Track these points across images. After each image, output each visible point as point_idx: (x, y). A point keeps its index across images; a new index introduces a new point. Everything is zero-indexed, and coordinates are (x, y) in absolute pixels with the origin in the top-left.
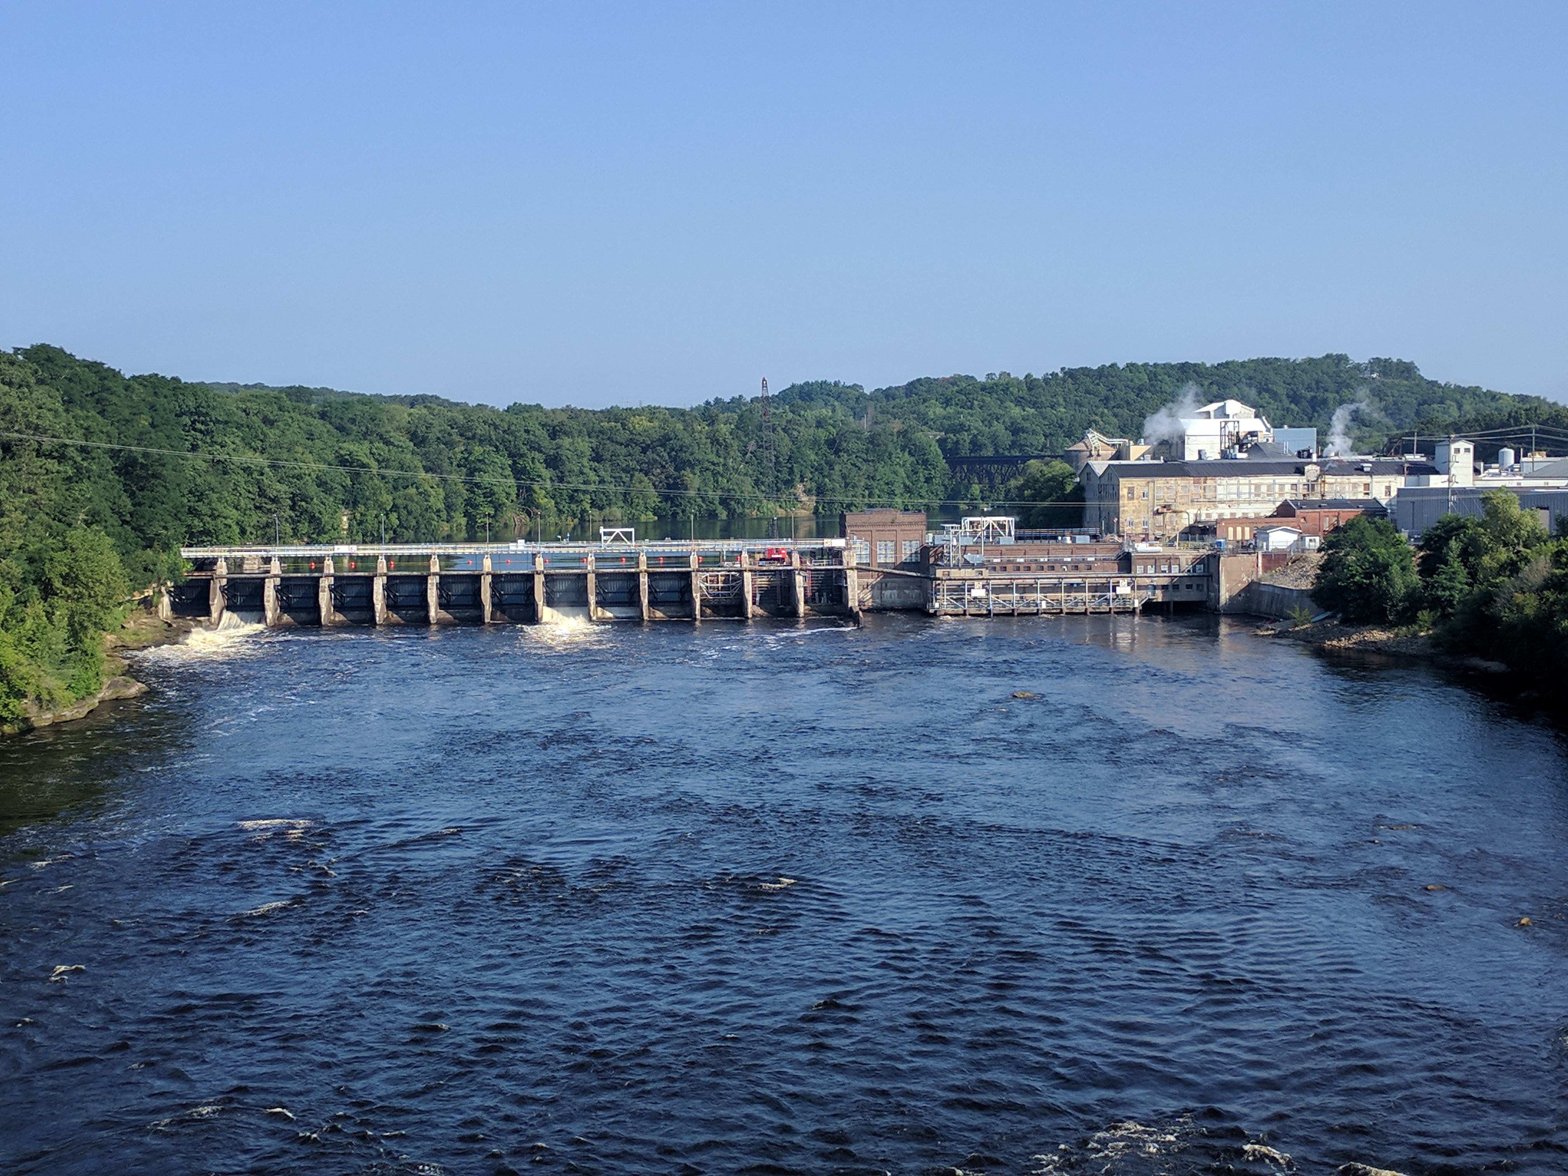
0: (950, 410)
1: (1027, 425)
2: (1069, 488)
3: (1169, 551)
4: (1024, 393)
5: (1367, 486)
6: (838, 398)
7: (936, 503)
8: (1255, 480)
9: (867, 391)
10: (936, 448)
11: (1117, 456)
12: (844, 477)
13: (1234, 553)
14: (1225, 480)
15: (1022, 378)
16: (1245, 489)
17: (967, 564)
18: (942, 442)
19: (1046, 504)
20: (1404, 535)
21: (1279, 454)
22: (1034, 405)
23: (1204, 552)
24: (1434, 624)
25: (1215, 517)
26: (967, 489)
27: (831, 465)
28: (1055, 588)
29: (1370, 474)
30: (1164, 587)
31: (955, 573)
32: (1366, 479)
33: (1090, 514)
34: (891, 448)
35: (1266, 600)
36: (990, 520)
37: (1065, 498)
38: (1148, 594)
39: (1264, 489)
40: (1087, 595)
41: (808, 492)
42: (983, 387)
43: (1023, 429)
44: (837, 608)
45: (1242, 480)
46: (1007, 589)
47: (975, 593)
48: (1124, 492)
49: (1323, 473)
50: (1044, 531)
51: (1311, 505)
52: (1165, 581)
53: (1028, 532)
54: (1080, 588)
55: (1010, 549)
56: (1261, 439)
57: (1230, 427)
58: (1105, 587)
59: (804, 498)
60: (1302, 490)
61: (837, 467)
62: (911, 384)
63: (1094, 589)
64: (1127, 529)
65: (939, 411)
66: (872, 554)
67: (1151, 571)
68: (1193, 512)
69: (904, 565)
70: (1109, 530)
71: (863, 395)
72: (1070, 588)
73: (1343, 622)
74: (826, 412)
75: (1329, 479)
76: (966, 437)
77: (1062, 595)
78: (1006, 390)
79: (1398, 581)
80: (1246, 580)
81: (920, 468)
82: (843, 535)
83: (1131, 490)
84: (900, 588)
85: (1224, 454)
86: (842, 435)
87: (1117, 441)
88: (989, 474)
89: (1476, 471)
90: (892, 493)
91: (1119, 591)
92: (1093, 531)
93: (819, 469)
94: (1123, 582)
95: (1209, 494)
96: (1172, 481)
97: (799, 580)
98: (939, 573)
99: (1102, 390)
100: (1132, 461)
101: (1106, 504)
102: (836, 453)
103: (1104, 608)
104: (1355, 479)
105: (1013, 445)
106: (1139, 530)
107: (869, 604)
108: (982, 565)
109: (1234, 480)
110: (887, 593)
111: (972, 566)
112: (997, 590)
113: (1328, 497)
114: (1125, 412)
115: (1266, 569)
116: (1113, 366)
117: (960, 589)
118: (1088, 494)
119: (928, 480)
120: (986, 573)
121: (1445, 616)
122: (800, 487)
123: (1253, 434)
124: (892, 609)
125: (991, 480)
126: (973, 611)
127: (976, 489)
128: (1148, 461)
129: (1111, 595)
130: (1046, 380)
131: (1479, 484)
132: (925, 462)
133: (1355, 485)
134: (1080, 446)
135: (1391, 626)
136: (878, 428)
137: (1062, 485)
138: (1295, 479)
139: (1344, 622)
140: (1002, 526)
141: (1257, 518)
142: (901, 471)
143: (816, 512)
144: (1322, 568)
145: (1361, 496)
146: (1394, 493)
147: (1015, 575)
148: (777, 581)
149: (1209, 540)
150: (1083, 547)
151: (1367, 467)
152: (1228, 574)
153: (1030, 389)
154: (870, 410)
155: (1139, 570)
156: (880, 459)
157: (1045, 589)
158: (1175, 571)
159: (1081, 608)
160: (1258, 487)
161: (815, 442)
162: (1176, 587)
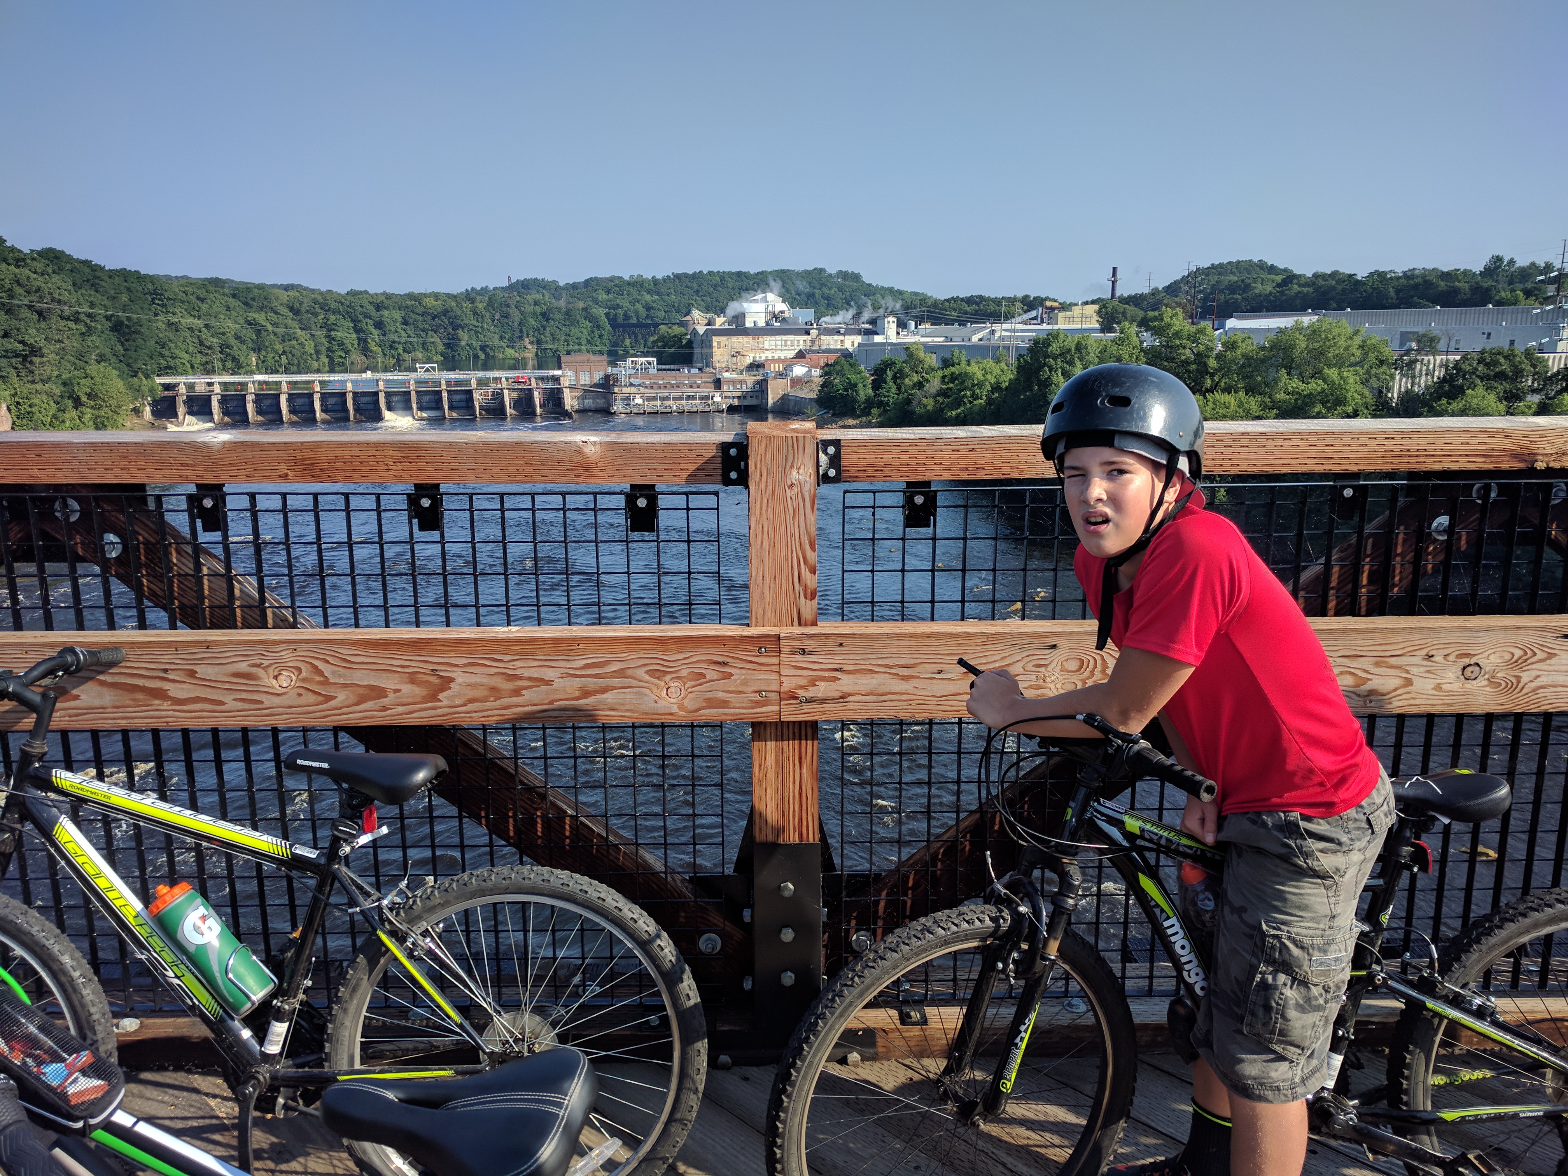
0: (611, 296)
1: (654, 305)
2: (684, 342)
3: (741, 378)
4: (652, 287)
5: (842, 341)
6: (544, 288)
8: (784, 338)
9: (561, 284)
10: (604, 318)
11: (709, 324)
12: (552, 335)
13: (775, 378)
14: (769, 338)
15: (650, 278)
16: (779, 343)
17: (631, 385)
18: (607, 315)
19: (672, 350)
20: (862, 367)
21: (796, 324)
22: (658, 294)
23: (760, 378)
24: (880, 416)
25: (763, 358)
26: (623, 342)
27: (544, 328)
28: (680, 398)
29: (844, 335)
30: (739, 397)
31: (625, 390)
32: (842, 338)
33: (696, 357)
34: (578, 317)
35: (793, 403)
36: (643, 359)
37: (682, 347)
38: (730, 401)
39: (789, 343)
40: (698, 402)
41: (532, 343)
42: (629, 284)
43: (653, 308)
44: (558, 410)
45: (778, 338)
46: (654, 399)
47: (636, 401)
48: (715, 344)
49: (819, 334)
50: (672, 366)
51: (814, 352)
52: (739, 394)
53: (664, 367)
54: (694, 398)
55: (655, 376)
56: (787, 315)
57: (770, 308)
58: (707, 398)
59: (529, 347)
60: (809, 343)
61: (548, 329)
62: (587, 281)
63: (702, 398)
64: (718, 365)
65: (605, 296)
66: (577, 379)
67: (731, 388)
68: (752, 355)
69: (595, 386)
70: (708, 366)
71: (559, 287)
72: (688, 398)
73: (834, 415)
74: (539, 296)
75: (823, 337)
76: (620, 312)
77: (684, 402)
78: (642, 285)
79: (861, 393)
80: (782, 393)
81: (595, 330)
82: (559, 368)
83: (719, 343)
84: (594, 399)
85: (767, 323)
86: (550, 310)
87: (708, 315)
88: (635, 333)
89: (898, 333)
90: (580, 344)
91: (715, 399)
92: (699, 366)
93: (537, 330)
94: (717, 395)
95: (761, 346)
96: (741, 338)
97: (536, 394)
98: (616, 390)
99: (695, 286)
100: (717, 327)
101: (705, 350)
102: (547, 320)
103: (707, 409)
104: (836, 337)
105: (647, 317)
106: (724, 365)
107: (577, 407)
108: (640, 385)
109: (773, 338)
110: (586, 401)
111: (635, 386)
112: (648, 399)
113: (823, 347)
114: (708, 299)
115: (792, 387)
116: (701, 272)
117: (628, 399)
118: (694, 345)
119: (600, 337)
120: (642, 390)
121: (885, 411)
122: (527, 340)
123: (782, 312)
124: (590, 411)
125: (636, 337)
126: (636, 411)
127: (628, 342)
128: (726, 326)
129: (710, 402)
130: (664, 280)
131: (899, 340)
132: (598, 326)
133: (836, 341)
134: (688, 318)
135: (858, 417)
136: (570, 306)
137: (680, 340)
138: (805, 337)
140: (649, 363)
141: (786, 359)
142: (585, 331)
143: (537, 355)
144: (822, 386)
145: (839, 347)
146: (856, 345)
147: (658, 391)
148: (523, 395)
149: (761, 371)
150: (695, 375)
151: (842, 331)
152: (773, 390)
153: (655, 285)
154: (564, 296)
155: (725, 388)
156: (572, 324)
157: (675, 399)
158: (744, 389)
159: (695, 409)
160: (786, 341)
161: (534, 314)
162: (745, 397)
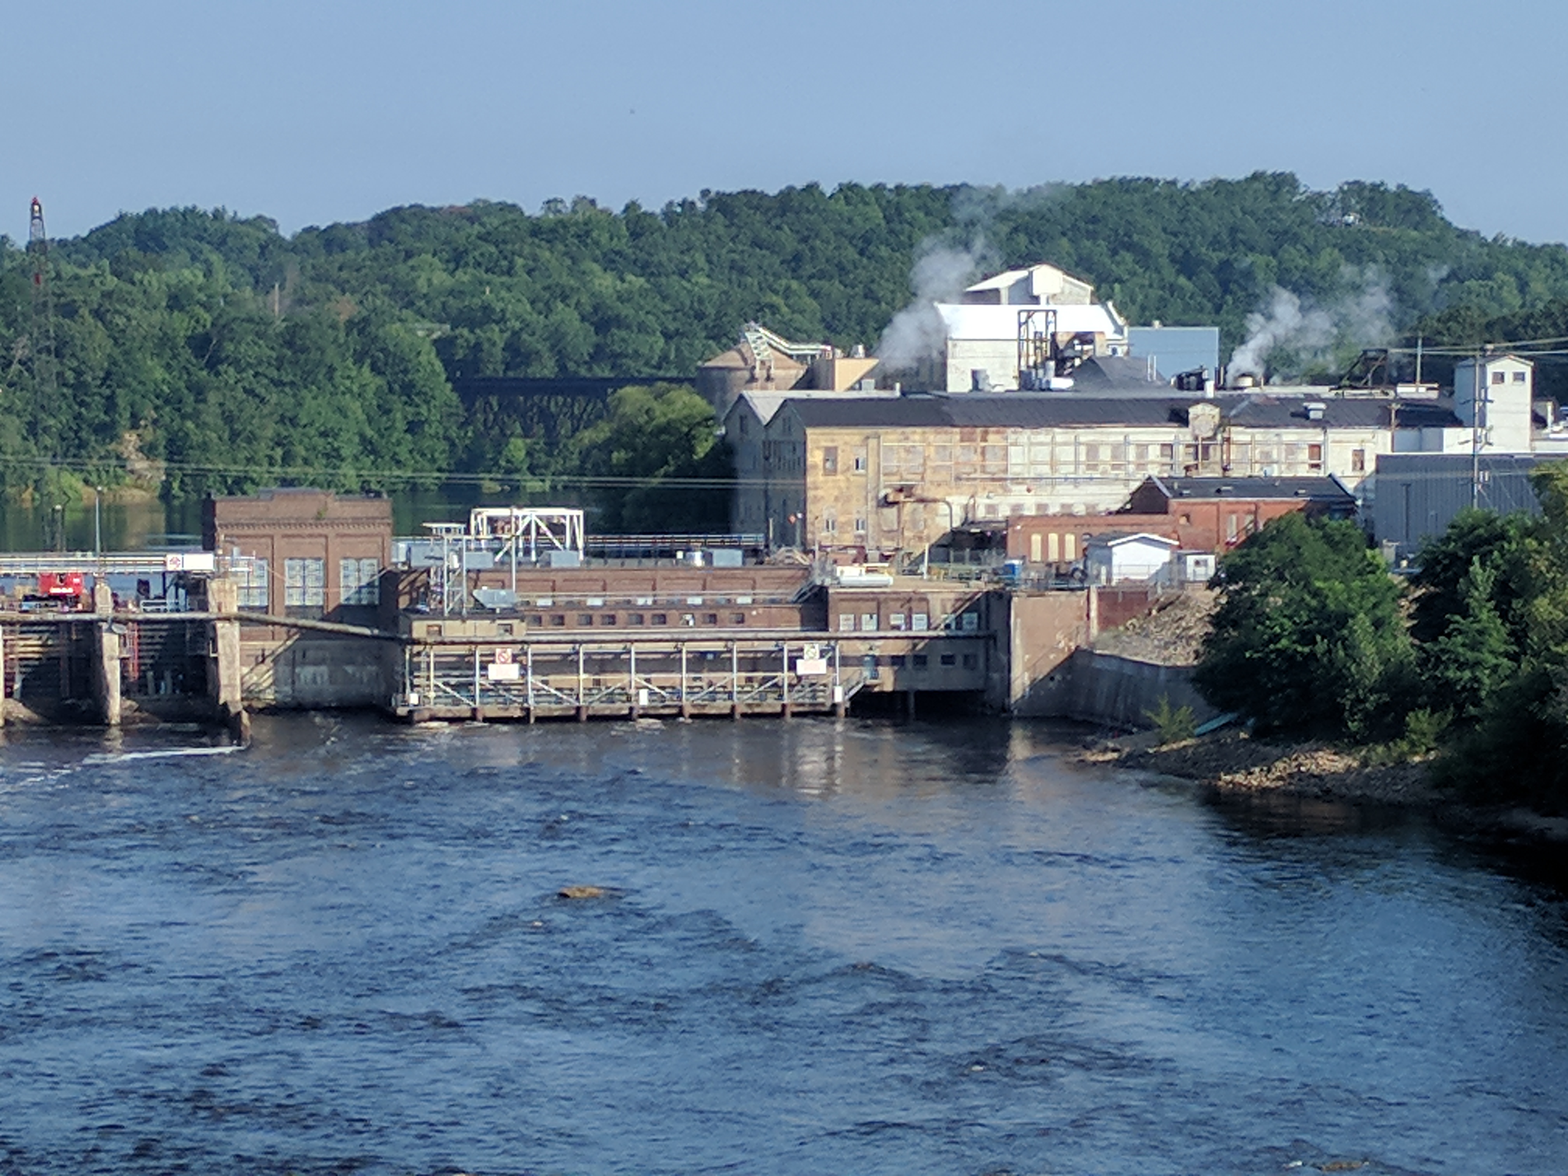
0: (464, 276)
1: (626, 310)
2: (702, 450)
3: (908, 585)
4: (623, 244)
5: (1316, 449)
6: (220, 244)
7: (430, 478)
8: (1087, 435)
9: (287, 232)
10: (430, 359)
11: (809, 381)
12: (229, 419)
13: (1040, 588)
14: (1025, 435)
15: (618, 209)
16: (1066, 454)
17: (480, 611)
18: (443, 346)
19: (655, 481)
20: (1387, 552)
21: (1137, 382)
22: (644, 268)
23: (979, 587)
24: (1440, 738)
25: (1004, 512)
26: (499, 446)
27: (199, 392)
28: (668, 662)
29: (1322, 424)
30: (897, 661)
31: (453, 629)
32: (1314, 435)
33: (744, 505)
34: (332, 355)
35: (1104, 686)
36: (532, 515)
37: (691, 469)
38: (862, 676)
39: (1105, 454)
40: (736, 677)
41: (148, 450)
42: (536, 229)
43: (619, 322)
44: (195, 704)
45: (1061, 435)
46: (567, 664)
47: (495, 672)
48: (815, 457)
49: (1224, 423)
50: (645, 541)
51: (1202, 488)
52: (899, 648)
53: (612, 542)
54: (719, 662)
55: (572, 578)
56: (1101, 349)
57: (1038, 323)
58: (772, 661)
59: (140, 464)
60: (1183, 456)
61: (213, 398)
62: (380, 218)
63: (751, 663)
64: (819, 535)
65: (441, 278)
66: (273, 587)
67: (869, 626)
68: (958, 501)
69: (343, 613)
70: (785, 537)
71: (277, 240)
72: (699, 661)
73: (1258, 734)
74: (193, 275)
75: (1239, 434)
76: (496, 336)
77: (683, 678)
78: (584, 235)
79: (1368, 650)
80: (1064, 645)
81: (397, 403)
82: (209, 545)
83: (831, 454)
84: (336, 662)
85: (1025, 380)
86: (223, 328)
87: (807, 349)
88: (546, 416)
89: (1539, 421)
90: (334, 456)
91: (802, 667)
92: (749, 539)
93: (173, 401)
94: (812, 650)
95: (993, 465)
96: (916, 435)
97: (110, 644)
98: (419, 629)
99: (788, 240)
100: (840, 391)
101: (780, 483)
102: (212, 365)
103: (772, 705)
104: (1290, 435)
105: (597, 354)
106: (848, 539)
107: (270, 696)
108: (512, 612)
109: (1043, 436)
110: (306, 673)
111: (491, 614)
112: (542, 666)
113: (1236, 472)
114: (834, 288)
115: (1106, 622)
116: (811, 188)
117: (464, 664)
118: (742, 462)
119: (413, 427)
120: (520, 630)
121: (1462, 722)
122: (131, 438)
123: (1085, 338)
124: (318, 708)
125: (551, 431)
126: (493, 711)
127: (517, 448)
128: (870, 391)
129: (785, 676)
130: (668, 214)
131: (1544, 448)
132: (408, 389)
133: (1292, 448)
134: (730, 359)
135: (1355, 742)
136: (305, 313)
137: (687, 441)
138: (1169, 433)
139: (1260, 734)
140: (557, 529)
141: (1092, 515)
142: (355, 406)
143: (166, 495)
144: (1218, 620)
145: (1303, 472)
146: (1370, 466)
147: (582, 632)
148: (59, 645)
149: (992, 560)
150: (727, 575)
151: (1317, 410)
152: (1029, 633)
153: (635, 235)
154: (292, 275)
155: (843, 623)
156: (307, 379)
157: (646, 665)
158: (919, 627)
159: (721, 706)
160: (1093, 449)
161: (165, 341)
162: (920, 660)
